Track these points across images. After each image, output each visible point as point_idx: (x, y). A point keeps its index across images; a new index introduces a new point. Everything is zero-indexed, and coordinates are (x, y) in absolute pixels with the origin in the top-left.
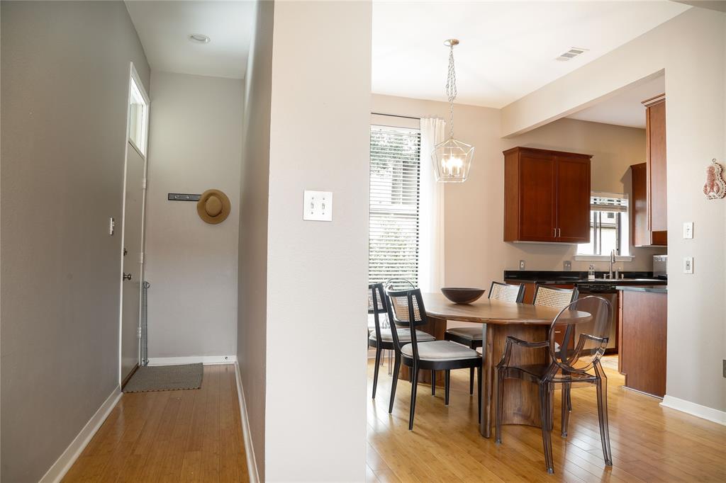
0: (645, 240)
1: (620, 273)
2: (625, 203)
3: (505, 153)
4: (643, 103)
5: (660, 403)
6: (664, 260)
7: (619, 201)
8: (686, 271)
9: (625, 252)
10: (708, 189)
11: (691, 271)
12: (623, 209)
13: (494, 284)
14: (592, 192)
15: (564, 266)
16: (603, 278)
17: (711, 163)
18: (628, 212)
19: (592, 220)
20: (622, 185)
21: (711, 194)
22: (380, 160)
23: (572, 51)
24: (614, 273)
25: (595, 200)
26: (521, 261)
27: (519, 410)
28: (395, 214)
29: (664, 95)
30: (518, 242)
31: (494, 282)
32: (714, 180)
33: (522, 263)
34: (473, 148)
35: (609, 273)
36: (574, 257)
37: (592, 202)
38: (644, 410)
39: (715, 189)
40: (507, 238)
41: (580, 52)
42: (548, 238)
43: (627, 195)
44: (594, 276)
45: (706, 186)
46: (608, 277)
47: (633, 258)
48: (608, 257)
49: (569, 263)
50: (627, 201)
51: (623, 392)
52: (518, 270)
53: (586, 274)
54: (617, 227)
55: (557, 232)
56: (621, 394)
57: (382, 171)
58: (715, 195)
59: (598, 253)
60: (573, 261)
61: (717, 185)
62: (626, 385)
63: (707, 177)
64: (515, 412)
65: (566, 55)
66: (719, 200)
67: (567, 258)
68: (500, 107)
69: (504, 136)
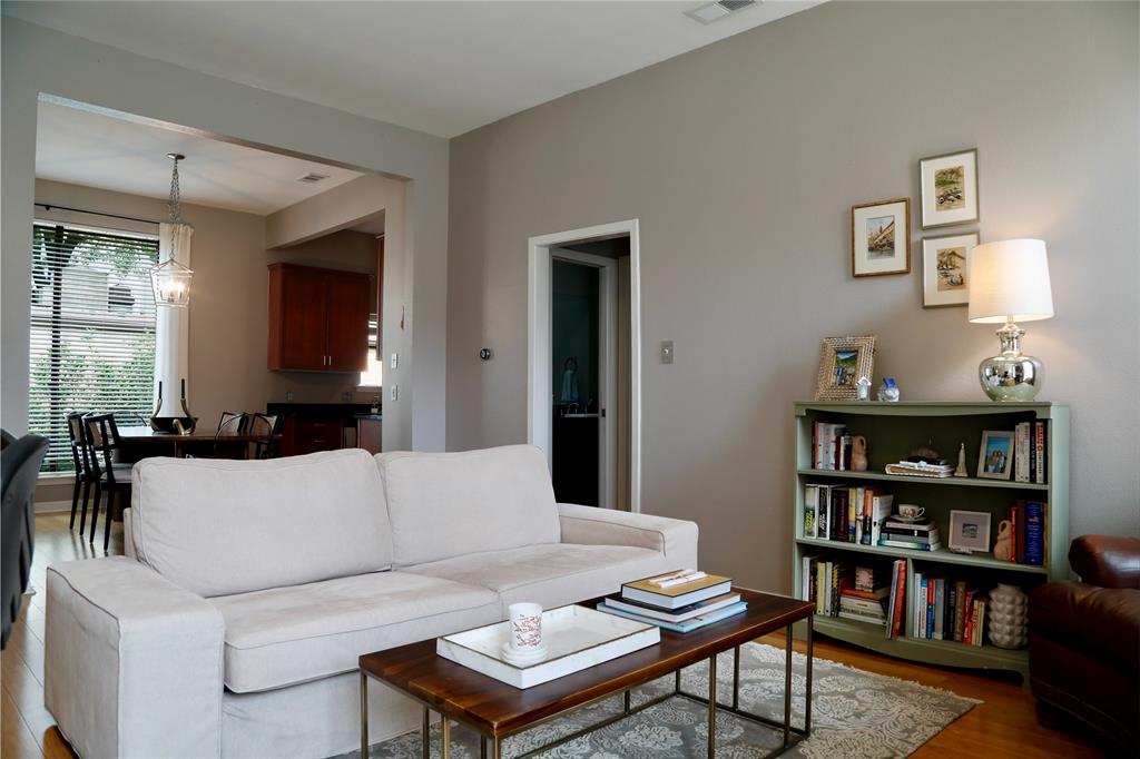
3: (269, 267)
8: (393, 399)
11: (395, 397)
15: (343, 398)
23: (312, 176)
26: (288, 392)
33: (290, 394)
36: (356, 387)
40: (270, 365)
41: (321, 178)
49: (348, 394)
52: (285, 402)
55: (327, 359)
60: (354, 393)
65: (308, 178)
67: (346, 389)
68: (265, 214)
69: (271, 247)
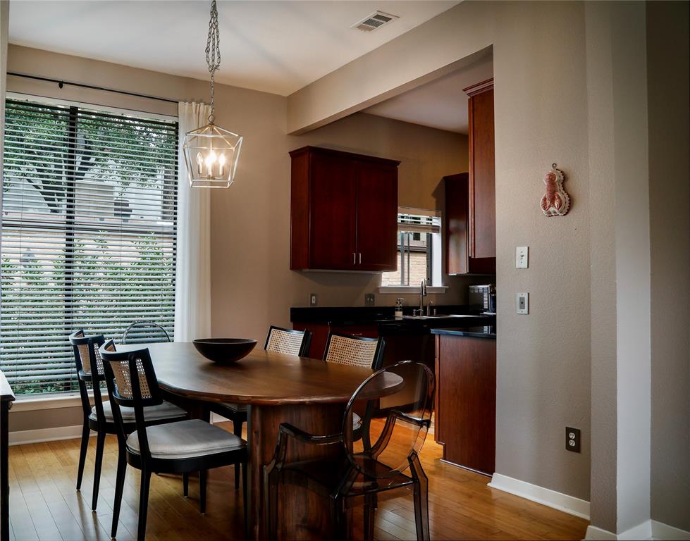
0: (460, 267)
1: (432, 308)
2: (437, 222)
3: (291, 153)
4: (465, 90)
5: (489, 484)
6: (481, 291)
7: (431, 220)
8: (519, 311)
9: (438, 282)
10: (548, 202)
11: (525, 311)
12: (435, 229)
13: (273, 330)
14: (399, 208)
15: (366, 301)
16: (412, 315)
17: (550, 170)
18: (440, 234)
19: (399, 243)
20: (434, 200)
21: (552, 209)
22: (142, 164)
23: (377, 17)
24: (425, 308)
25: (403, 217)
26: (312, 295)
27: (304, 520)
28: (156, 233)
29: (492, 79)
30: (307, 270)
31: (272, 327)
32: (555, 192)
33: (314, 297)
34: (241, 138)
35: (419, 308)
36: (378, 289)
37: (399, 220)
38: (470, 497)
39: (556, 204)
40: (295, 265)
41: (387, 19)
42: (347, 265)
43: (440, 212)
44: (401, 312)
45: (545, 199)
46: (418, 314)
47: (446, 289)
48: (418, 288)
49: (372, 296)
50: (440, 219)
51: (441, 468)
52: (309, 306)
53: (392, 310)
54: (428, 251)
55: (358, 257)
56: (439, 471)
57: (150, 180)
58: (556, 210)
59: (406, 283)
60: (376, 295)
61: (559, 198)
62: (445, 458)
63: (546, 187)
64: (299, 523)
65: (369, 22)
66: (561, 219)
67: (369, 290)
68: (286, 95)
69: (290, 132)
